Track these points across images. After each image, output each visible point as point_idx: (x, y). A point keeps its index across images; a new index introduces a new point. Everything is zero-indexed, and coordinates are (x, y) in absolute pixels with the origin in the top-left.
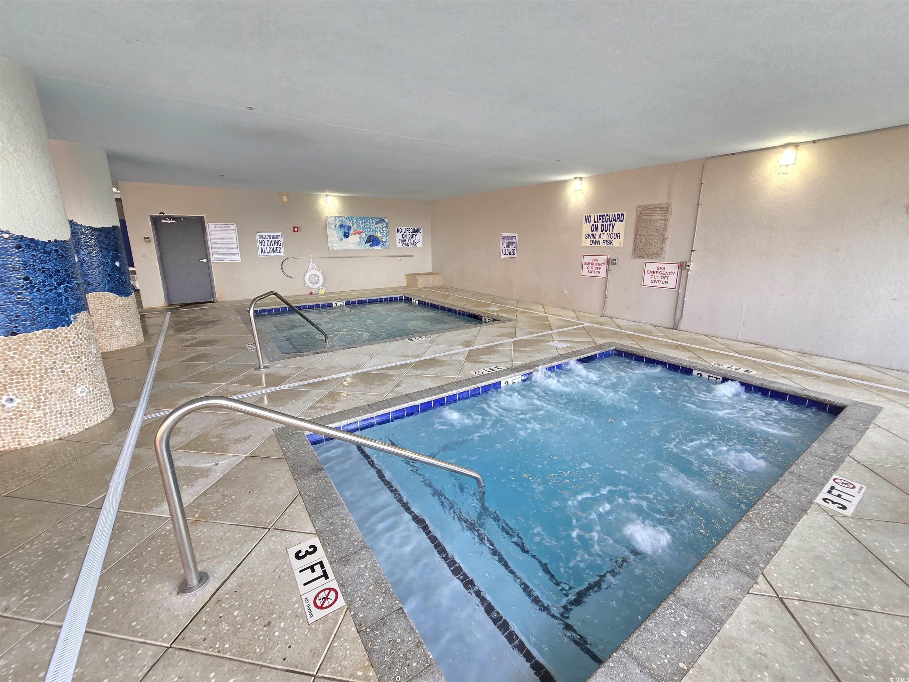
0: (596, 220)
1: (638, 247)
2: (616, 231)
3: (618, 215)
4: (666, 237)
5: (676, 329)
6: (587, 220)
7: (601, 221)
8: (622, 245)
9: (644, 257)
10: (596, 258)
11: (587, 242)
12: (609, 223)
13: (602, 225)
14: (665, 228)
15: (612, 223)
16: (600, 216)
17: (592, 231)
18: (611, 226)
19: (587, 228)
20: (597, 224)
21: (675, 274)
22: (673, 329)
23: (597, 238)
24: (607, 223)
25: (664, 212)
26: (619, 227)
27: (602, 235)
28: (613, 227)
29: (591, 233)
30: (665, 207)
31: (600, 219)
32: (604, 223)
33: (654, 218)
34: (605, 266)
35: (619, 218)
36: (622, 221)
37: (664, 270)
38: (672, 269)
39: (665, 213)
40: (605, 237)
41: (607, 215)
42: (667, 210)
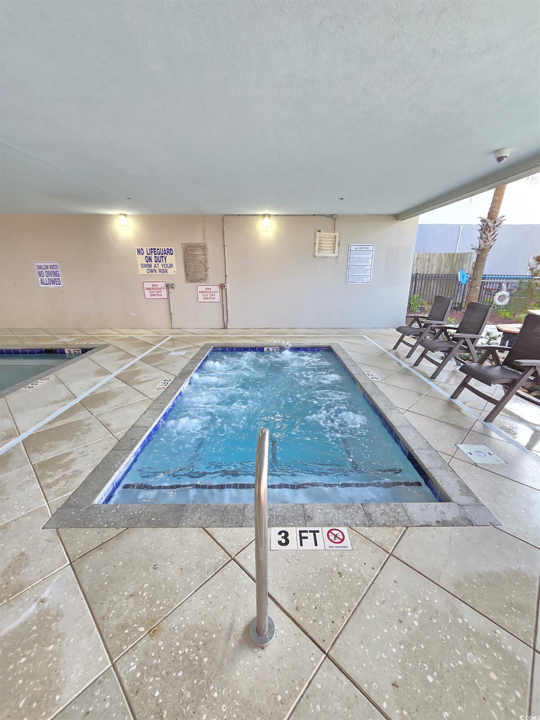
0: (149, 253)
1: (188, 274)
2: (168, 262)
3: (168, 249)
4: (208, 267)
5: (226, 329)
6: (139, 251)
7: (153, 253)
8: (176, 273)
9: (195, 282)
10: (156, 283)
11: (144, 271)
12: (161, 255)
13: (155, 257)
14: (206, 261)
15: (163, 255)
16: (152, 249)
17: (147, 262)
18: (163, 258)
19: (141, 259)
20: (150, 256)
21: (219, 292)
22: (224, 328)
23: (153, 268)
24: (159, 256)
25: (202, 249)
26: (170, 259)
27: (157, 265)
28: (165, 259)
29: (146, 263)
30: (203, 246)
31: (152, 252)
32: (157, 256)
33: (196, 253)
34: (165, 289)
35: (170, 252)
36: (172, 254)
37: (210, 290)
38: (216, 289)
39: (204, 250)
40: (160, 267)
41: (158, 249)
42: (205, 248)
